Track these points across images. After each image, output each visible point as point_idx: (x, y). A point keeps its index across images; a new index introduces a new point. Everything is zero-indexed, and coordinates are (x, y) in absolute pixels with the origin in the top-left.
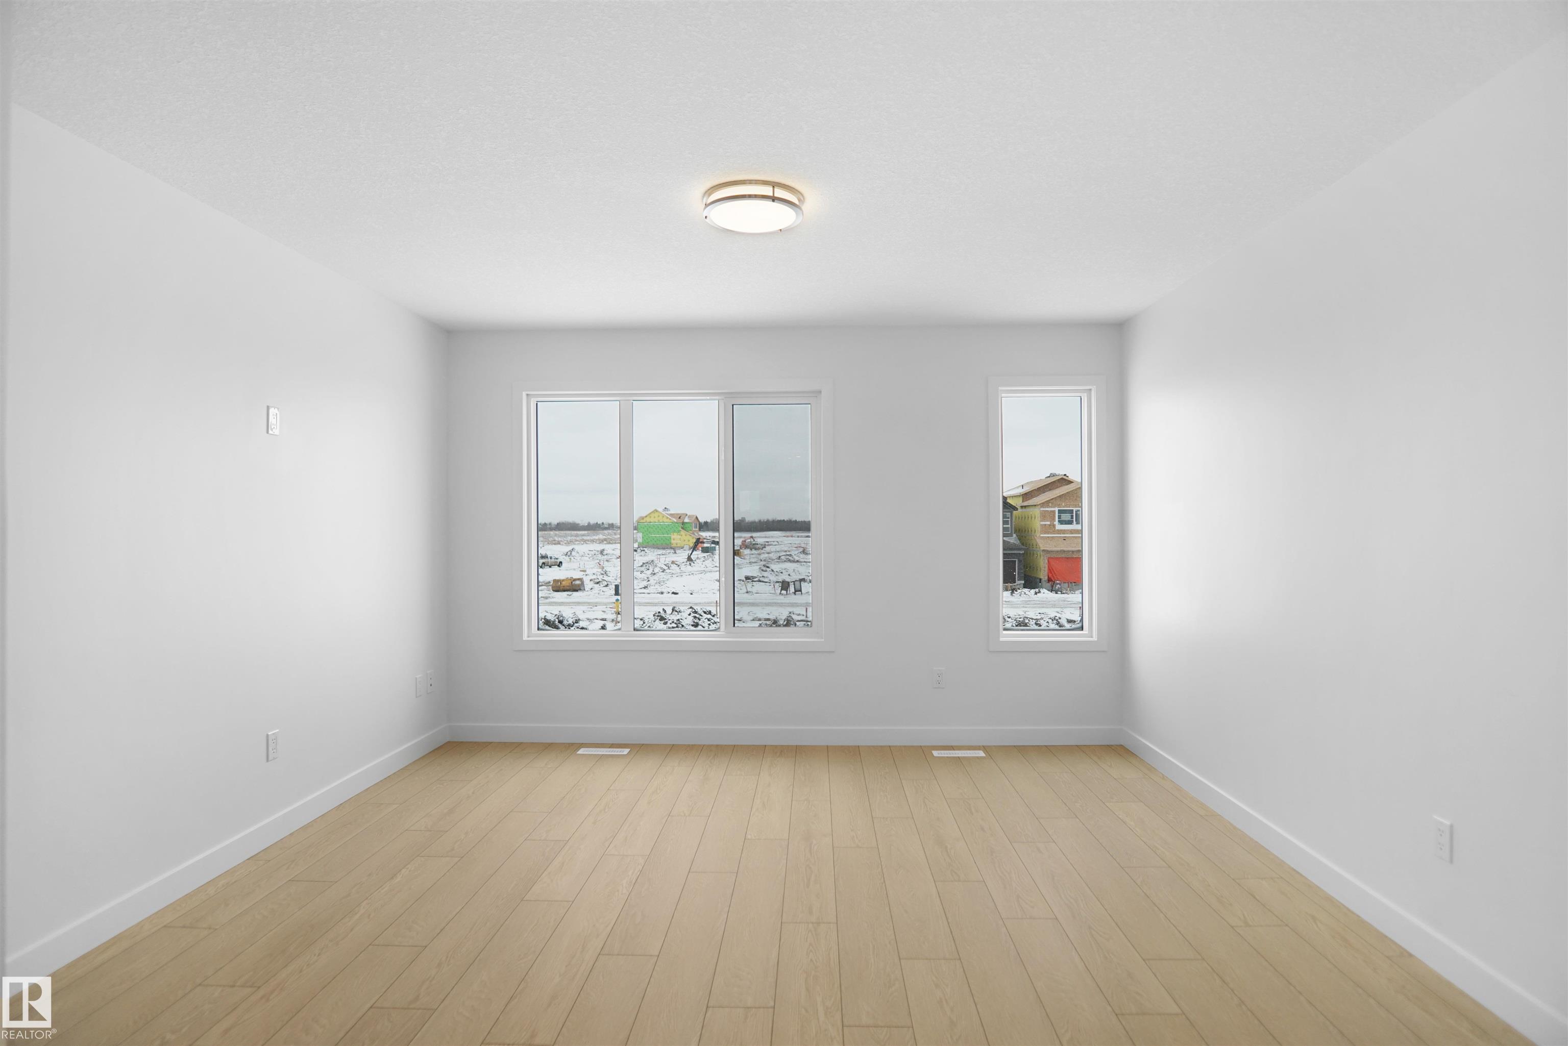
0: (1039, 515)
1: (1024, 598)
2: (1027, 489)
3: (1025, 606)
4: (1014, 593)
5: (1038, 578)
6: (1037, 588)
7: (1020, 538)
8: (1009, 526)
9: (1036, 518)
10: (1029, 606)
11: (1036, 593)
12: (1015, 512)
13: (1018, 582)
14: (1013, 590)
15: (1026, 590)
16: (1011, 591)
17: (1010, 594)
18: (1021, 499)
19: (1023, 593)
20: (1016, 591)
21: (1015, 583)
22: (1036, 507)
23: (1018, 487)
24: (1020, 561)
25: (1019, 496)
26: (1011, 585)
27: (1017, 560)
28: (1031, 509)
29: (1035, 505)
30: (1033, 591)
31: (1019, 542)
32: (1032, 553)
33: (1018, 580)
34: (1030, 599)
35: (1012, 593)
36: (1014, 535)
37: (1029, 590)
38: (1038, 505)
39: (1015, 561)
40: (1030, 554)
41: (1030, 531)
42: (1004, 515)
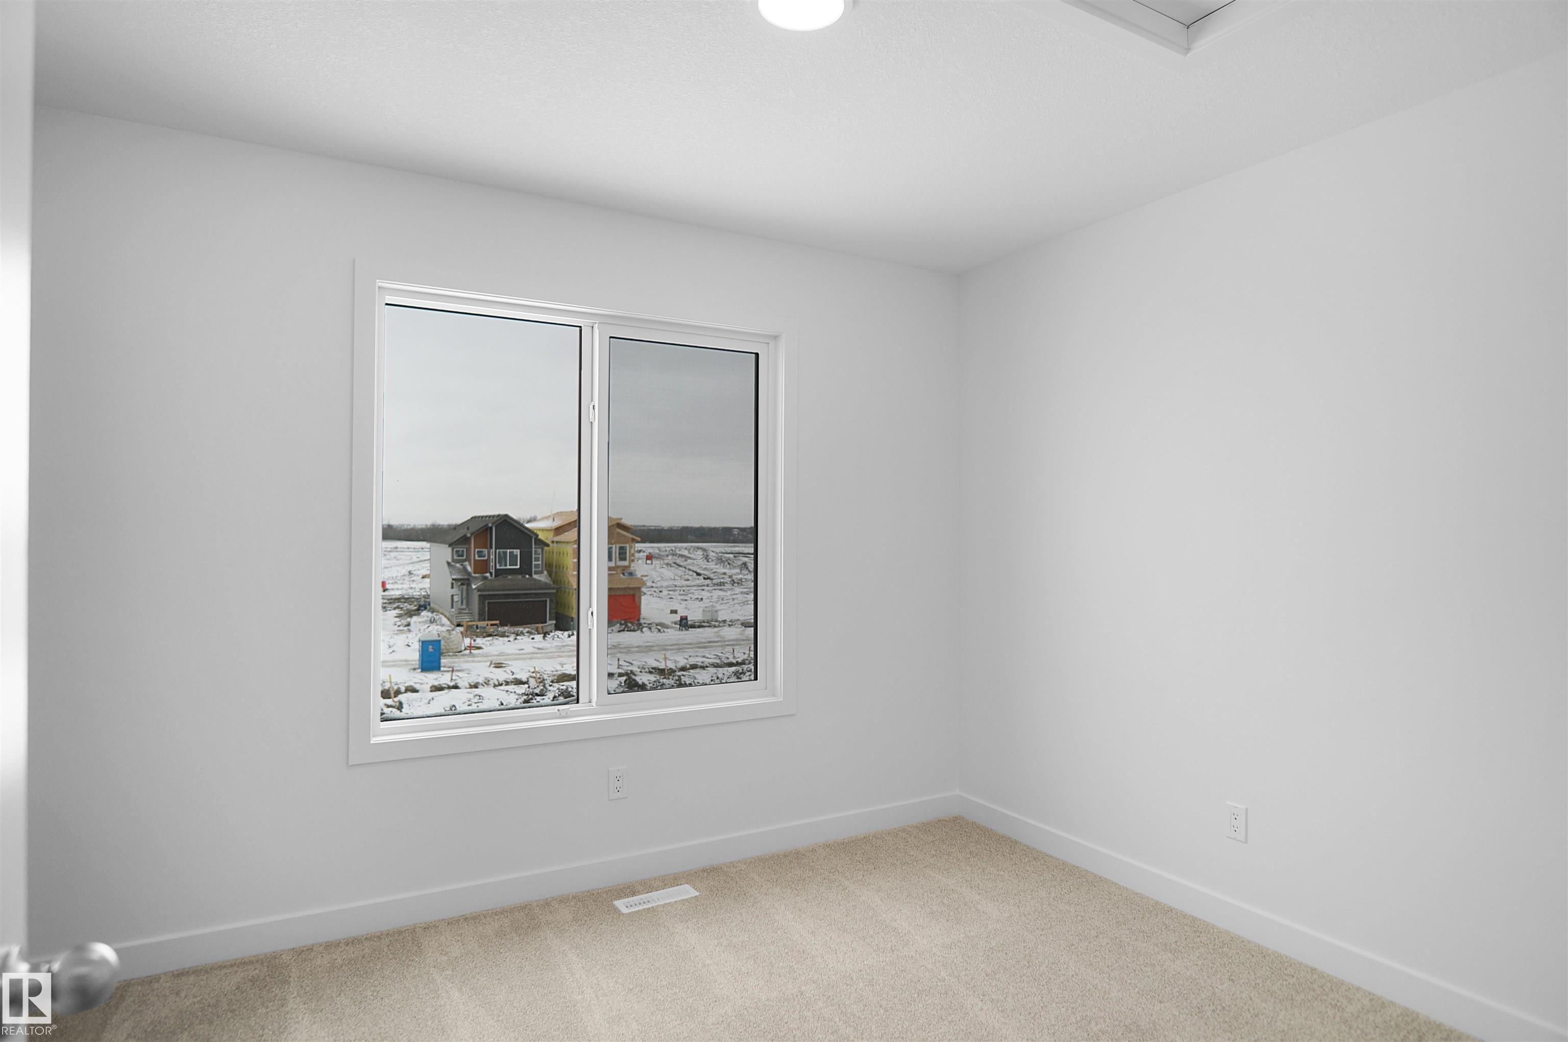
0: (572, 552)
1: (557, 643)
2: (558, 523)
3: (561, 654)
4: (546, 637)
5: (569, 617)
6: (570, 630)
7: (550, 574)
8: (540, 562)
9: (569, 554)
10: (564, 654)
11: (569, 636)
12: (546, 548)
13: (549, 622)
14: (545, 634)
15: (559, 633)
16: (542, 635)
17: (542, 638)
18: (552, 533)
19: (556, 636)
20: (549, 634)
21: (546, 622)
22: (569, 544)
23: (547, 518)
24: (551, 601)
25: (551, 530)
26: (542, 625)
27: (548, 599)
28: (564, 545)
29: (568, 542)
30: (566, 633)
31: (550, 579)
32: (563, 590)
33: (550, 620)
34: (564, 644)
35: (544, 637)
36: (545, 572)
37: (562, 632)
38: (571, 542)
39: (546, 601)
40: (565, 592)
41: (561, 568)
42: (535, 551)
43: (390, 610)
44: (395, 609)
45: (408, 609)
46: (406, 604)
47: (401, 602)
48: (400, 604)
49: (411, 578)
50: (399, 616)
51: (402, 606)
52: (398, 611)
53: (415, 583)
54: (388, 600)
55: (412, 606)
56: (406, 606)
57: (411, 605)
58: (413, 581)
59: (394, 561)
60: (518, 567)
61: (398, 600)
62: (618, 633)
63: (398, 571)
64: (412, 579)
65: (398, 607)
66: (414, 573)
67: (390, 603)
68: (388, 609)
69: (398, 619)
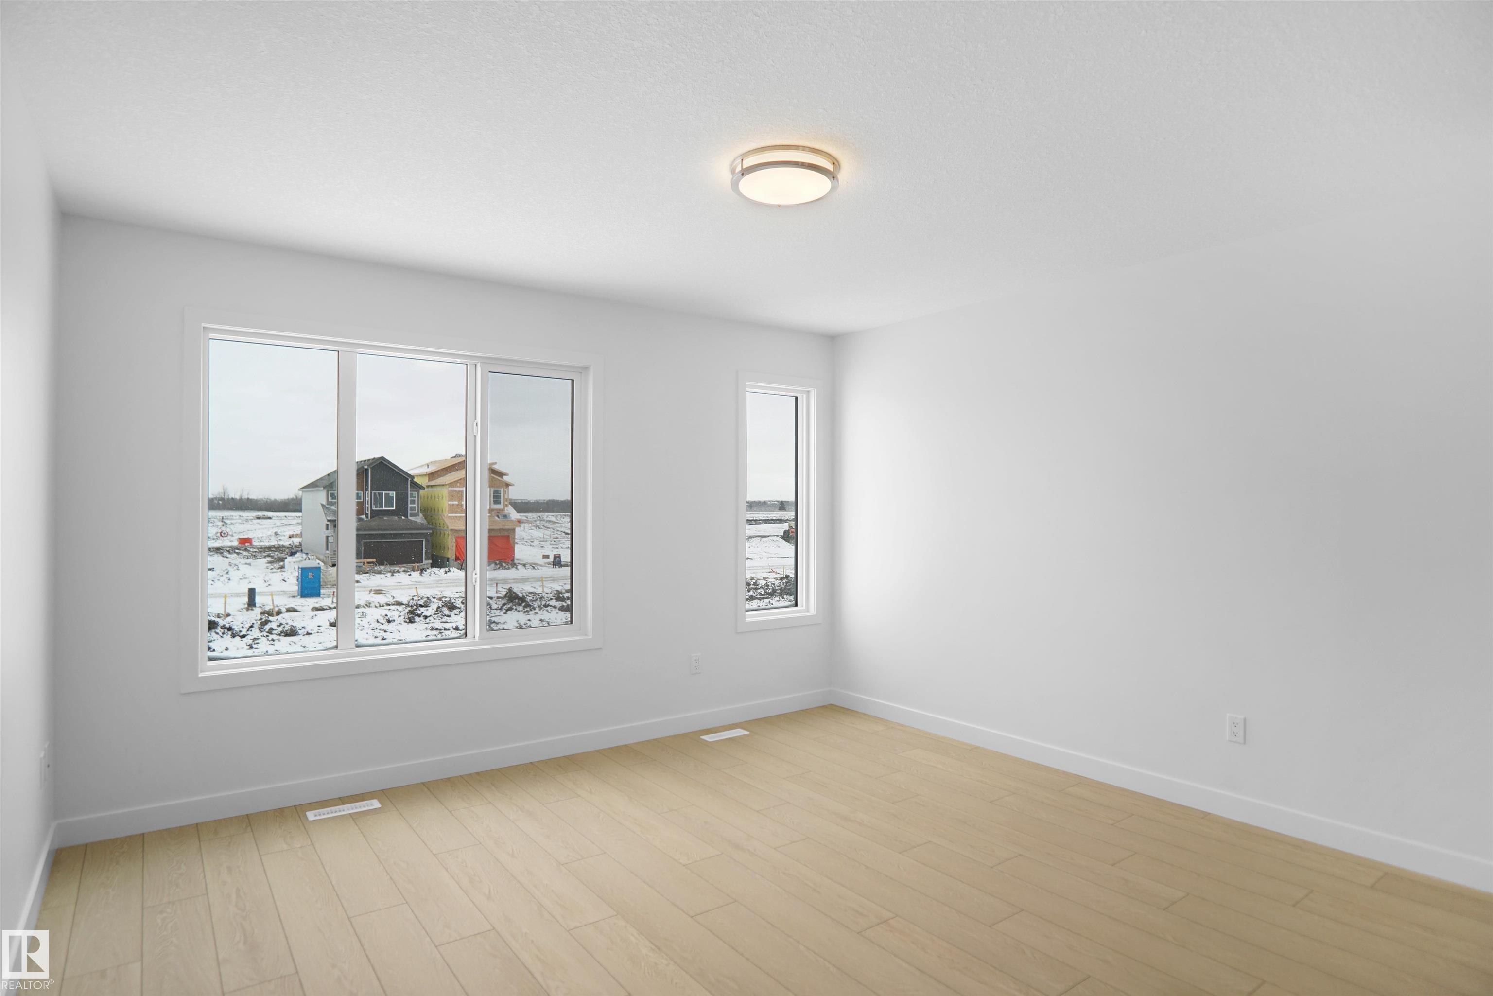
0: (447, 495)
1: (434, 577)
2: (432, 469)
3: (438, 585)
4: (423, 573)
5: (445, 557)
6: (447, 567)
7: (426, 517)
8: (415, 505)
9: (444, 498)
10: (442, 585)
11: (446, 572)
12: (421, 492)
13: (425, 562)
14: (422, 570)
15: (435, 570)
16: (419, 572)
17: (419, 574)
18: (426, 479)
19: (432, 573)
20: (426, 571)
21: (422, 563)
22: (445, 487)
23: (422, 466)
24: (427, 541)
25: (425, 475)
26: (418, 565)
27: (424, 540)
28: (439, 488)
29: (443, 485)
30: (443, 570)
31: (426, 521)
32: (438, 532)
33: (426, 560)
34: (441, 579)
35: (421, 574)
36: (421, 515)
37: (439, 569)
38: (446, 485)
39: (423, 541)
40: (441, 533)
41: (437, 511)
42: (410, 494)
43: (260, 558)
44: (265, 557)
45: (279, 557)
46: (276, 553)
47: (271, 551)
48: (270, 552)
49: (277, 538)
50: (271, 562)
51: (272, 555)
52: (268, 559)
53: (282, 541)
54: (258, 549)
55: (283, 555)
56: (277, 555)
57: (282, 553)
58: (280, 540)
59: (259, 526)
60: (394, 508)
61: (269, 548)
62: (494, 571)
63: (263, 533)
64: (279, 538)
65: (269, 556)
66: (280, 534)
67: (260, 552)
68: (258, 557)
69: (269, 565)
